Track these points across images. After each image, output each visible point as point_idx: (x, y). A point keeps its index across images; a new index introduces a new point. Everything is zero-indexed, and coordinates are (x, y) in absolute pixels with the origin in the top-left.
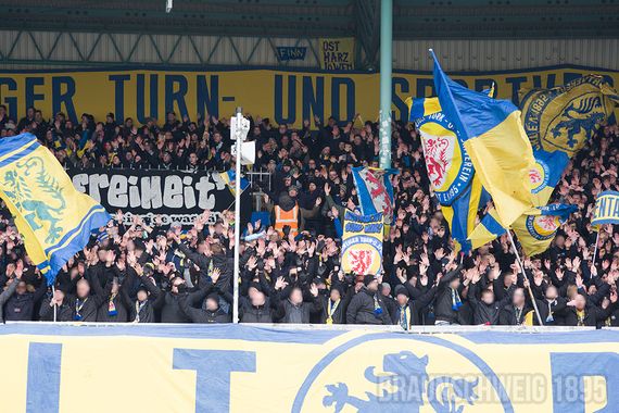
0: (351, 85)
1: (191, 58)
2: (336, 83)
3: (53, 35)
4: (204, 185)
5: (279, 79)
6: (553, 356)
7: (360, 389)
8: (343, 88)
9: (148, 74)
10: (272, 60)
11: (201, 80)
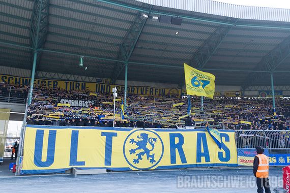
0: (110, 87)
1: (81, 80)
2: (107, 86)
3: (54, 73)
4: (86, 102)
5: (97, 85)
6: (170, 134)
7: (136, 140)
8: (108, 87)
9: (72, 82)
10: (95, 81)
11: (82, 84)
